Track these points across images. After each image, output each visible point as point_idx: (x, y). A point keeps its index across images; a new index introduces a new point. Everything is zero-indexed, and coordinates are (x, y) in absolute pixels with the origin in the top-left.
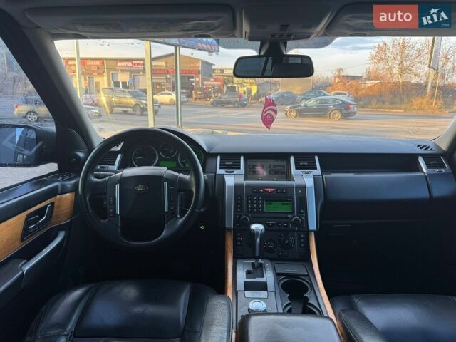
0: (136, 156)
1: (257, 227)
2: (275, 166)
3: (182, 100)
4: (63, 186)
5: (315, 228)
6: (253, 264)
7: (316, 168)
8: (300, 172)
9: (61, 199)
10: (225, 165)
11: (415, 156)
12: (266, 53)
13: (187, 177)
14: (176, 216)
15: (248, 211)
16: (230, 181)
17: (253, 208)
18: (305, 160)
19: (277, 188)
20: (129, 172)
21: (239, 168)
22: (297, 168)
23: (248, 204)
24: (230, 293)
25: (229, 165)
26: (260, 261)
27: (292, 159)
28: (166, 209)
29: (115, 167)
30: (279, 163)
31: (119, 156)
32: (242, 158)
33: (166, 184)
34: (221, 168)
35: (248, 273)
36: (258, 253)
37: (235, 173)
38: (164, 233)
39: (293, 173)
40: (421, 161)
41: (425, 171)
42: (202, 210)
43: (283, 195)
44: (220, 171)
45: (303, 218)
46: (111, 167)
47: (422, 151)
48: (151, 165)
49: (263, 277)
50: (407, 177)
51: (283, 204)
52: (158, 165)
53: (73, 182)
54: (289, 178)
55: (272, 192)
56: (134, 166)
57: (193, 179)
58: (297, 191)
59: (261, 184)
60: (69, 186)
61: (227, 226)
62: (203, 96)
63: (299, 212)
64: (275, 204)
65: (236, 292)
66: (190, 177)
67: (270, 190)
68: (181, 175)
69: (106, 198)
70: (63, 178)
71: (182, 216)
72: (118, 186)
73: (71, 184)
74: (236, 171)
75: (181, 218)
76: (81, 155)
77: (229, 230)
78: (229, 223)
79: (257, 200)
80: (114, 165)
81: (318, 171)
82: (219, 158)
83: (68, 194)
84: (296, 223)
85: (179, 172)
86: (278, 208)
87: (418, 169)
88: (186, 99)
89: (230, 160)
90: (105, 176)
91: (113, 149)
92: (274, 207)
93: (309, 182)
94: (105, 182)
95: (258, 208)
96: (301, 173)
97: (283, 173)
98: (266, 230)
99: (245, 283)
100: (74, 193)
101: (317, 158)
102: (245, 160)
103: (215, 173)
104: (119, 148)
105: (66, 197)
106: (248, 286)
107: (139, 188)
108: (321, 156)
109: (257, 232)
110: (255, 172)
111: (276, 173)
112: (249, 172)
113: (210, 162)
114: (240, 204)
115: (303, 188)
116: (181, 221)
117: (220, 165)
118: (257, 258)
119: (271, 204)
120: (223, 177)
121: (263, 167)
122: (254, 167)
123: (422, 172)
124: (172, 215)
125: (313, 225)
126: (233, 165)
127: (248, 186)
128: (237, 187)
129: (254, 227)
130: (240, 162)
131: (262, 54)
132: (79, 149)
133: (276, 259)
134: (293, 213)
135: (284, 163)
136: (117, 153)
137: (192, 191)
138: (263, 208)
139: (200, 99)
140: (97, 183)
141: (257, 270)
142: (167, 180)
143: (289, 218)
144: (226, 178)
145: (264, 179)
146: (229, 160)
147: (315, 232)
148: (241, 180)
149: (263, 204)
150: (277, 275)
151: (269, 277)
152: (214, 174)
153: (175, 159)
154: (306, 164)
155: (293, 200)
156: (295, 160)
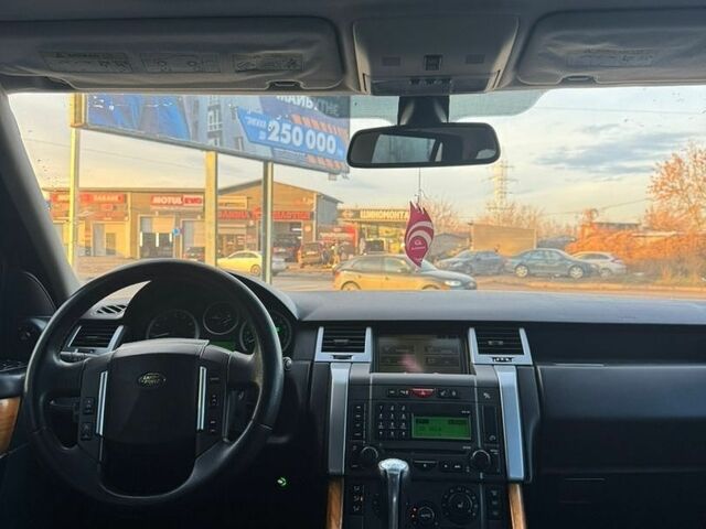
1: (393, 465)
2: (437, 349)
5: (521, 475)
7: (521, 352)
8: (488, 358)
10: (333, 344)
12: (410, 121)
13: (249, 357)
14: (221, 439)
15: (377, 437)
16: (340, 375)
17: (387, 430)
18: (499, 335)
19: (439, 386)
21: (363, 351)
22: (481, 352)
23: (377, 421)
25: (340, 345)
27: (472, 334)
28: (201, 425)
30: (446, 342)
32: (369, 332)
33: (203, 371)
34: (323, 350)
37: (353, 359)
38: (195, 475)
39: (473, 361)
43: (453, 402)
44: (321, 356)
45: (496, 452)
51: (452, 422)
54: (467, 368)
55: (428, 395)
58: (480, 395)
59: (410, 380)
61: (332, 469)
63: (485, 440)
64: (435, 421)
66: (255, 358)
67: (423, 391)
68: (237, 354)
71: (232, 440)
72: (104, 376)
73: (14, 381)
74: (355, 356)
75: (230, 445)
77: (337, 477)
78: (337, 464)
79: (398, 412)
80: (107, 346)
81: (526, 358)
84: (480, 463)
86: (442, 430)
89: (344, 334)
92: (431, 429)
93: (506, 377)
94: (82, 369)
95: (398, 430)
96: (491, 361)
101: (522, 333)
102: (375, 336)
103: (313, 360)
107: (148, 380)
108: (532, 328)
109: (393, 476)
111: (439, 362)
113: (303, 338)
114: (361, 419)
115: (494, 388)
116: (228, 451)
117: (324, 344)
119: (426, 422)
120: (327, 367)
121: (411, 350)
122: (393, 349)
124: (213, 436)
125: (517, 469)
126: (349, 344)
127: (377, 383)
128: (356, 386)
129: (389, 463)
130: (364, 340)
131: (403, 123)
134: (472, 441)
135: (456, 343)
137: (257, 387)
138: (409, 430)
140: (63, 369)
142: (206, 362)
143: (464, 452)
144: (333, 370)
146: (340, 335)
147: (522, 483)
148: (364, 372)
149: (408, 422)
152: (309, 363)
154: (501, 343)
155: (473, 414)
156: (477, 335)
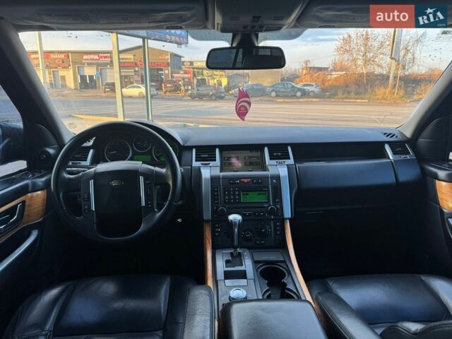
0: (109, 150)
1: (235, 217)
2: (250, 157)
3: (152, 93)
4: (34, 184)
5: (290, 216)
6: (232, 254)
7: (289, 158)
8: (274, 162)
9: (32, 197)
10: (201, 157)
11: (381, 144)
12: (238, 44)
13: (164, 171)
14: (153, 210)
15: (225, 203)
16: (206, 173)
17: (230, 199)
18: (279, 151)
19: (252, 178)
20: (102, 167)
21: (215, 160)
22: (271, 159)
23: (225, 195)
24: (210, 283)
25: (204, 157)
26: (239, 250)
27: (266, 150)
28: (143, 204)
29: (88, 163)
30: (254, 154)
31: (91, 152)
32: (217, 150)
33: (141, 179)
34: (196, 161)
35: (227, 262)
36: (236, 243)
37: (211, 165)
38: (143, 228)
39: (267, 164)
40: (387, 148)
41: (391, 158)
42: (179, 203)
43: (259, 185)
44: (195, 164)
45: (279, 206)
46: (83, 163)
47: (389, 139)
48: (124, 160)
49: (242, 265)
50: (375, 164)
51: (259, 194)
52: (131, 159)
53: (44, 179)
54: (264, 168)
55: (248, 182)
56: (107, 161)
57: (169, 173)
58: (272, 181)
59: (238, 175)
60: (40, 184)
61: (205, 218)
62: (173, 88)
63: (274, 201)
64: (252, 194)
65: (216, 282)
66: (167, 170)
67: (246, 181)
68: (157, 169)
69: (80, 195)
70: (34, 175)
71: (160, 210)
72: (92, 182)
73: (42, 182)
74: (212, 163)
75: (158, 212)
76: (51, 151)
77: (207, 221)
78: (207, 215)
79: (234, 191)
80: (86, 160)
81: (291, 161)
82: (194, 150)
83: (39, 192)
84: (272, 212)
85: (154, 165)
86: (254, 198)
87: (385, 156)
88: (155, 92)
89: (206, 152)
90: (78, 172)
91: (85, 145)
92: (250, 197)
93: (283, 171)
94: (79, 179)
95: (235, 199)
96: (275, 163)
97: (257, 164)
98: (243, 220)
99: (225, 272)
100: (45, 191)
101: (289, 148)
102: (221, 152)
104: (91, 143)
105: (38, 195)
106: (228, 275)
107: (114, 183)
108: (294, 146)
109: (235, 222)
110: (230, 164)
111: (251, 164)
112: (225, 163)
113: (186, 155)
114: (217, 195)
115: (278, 178)
116: (158, 214)
117: (196, 158)
118: (235, 248)
119: (247, 194)
120: (199, 170)
121: (238, 158)
122: (229, 158)
123: (389, 158)
124: (149, 209)
125: (288, 213)
126: (208, 157)
127: (224, 178)
128: (214, 179)
129: (233, 217)
130: (215, 154)
131: (234, 45)
132: (49, 146)
133: (253, 247)
134: (269, 202)
135: (258, 154)
136: (89, 148)
137: (169, 185)
138: (239, 199)
139: (170, 92)
140: (70, 179)
141: (236, 259)
142: (142, 174)
143: (265, 207)
144: (202, 170)
145: (239, 170)
146: (204, 153)
147: (290, 219)
148: (217, 172)
149: (239, 195)
150: (255, 262)
151: (248, 265)
152: (190, 167)
153: (149, 153)
154: (280, 154)
155: (268, 190)
156: (269, 151)
